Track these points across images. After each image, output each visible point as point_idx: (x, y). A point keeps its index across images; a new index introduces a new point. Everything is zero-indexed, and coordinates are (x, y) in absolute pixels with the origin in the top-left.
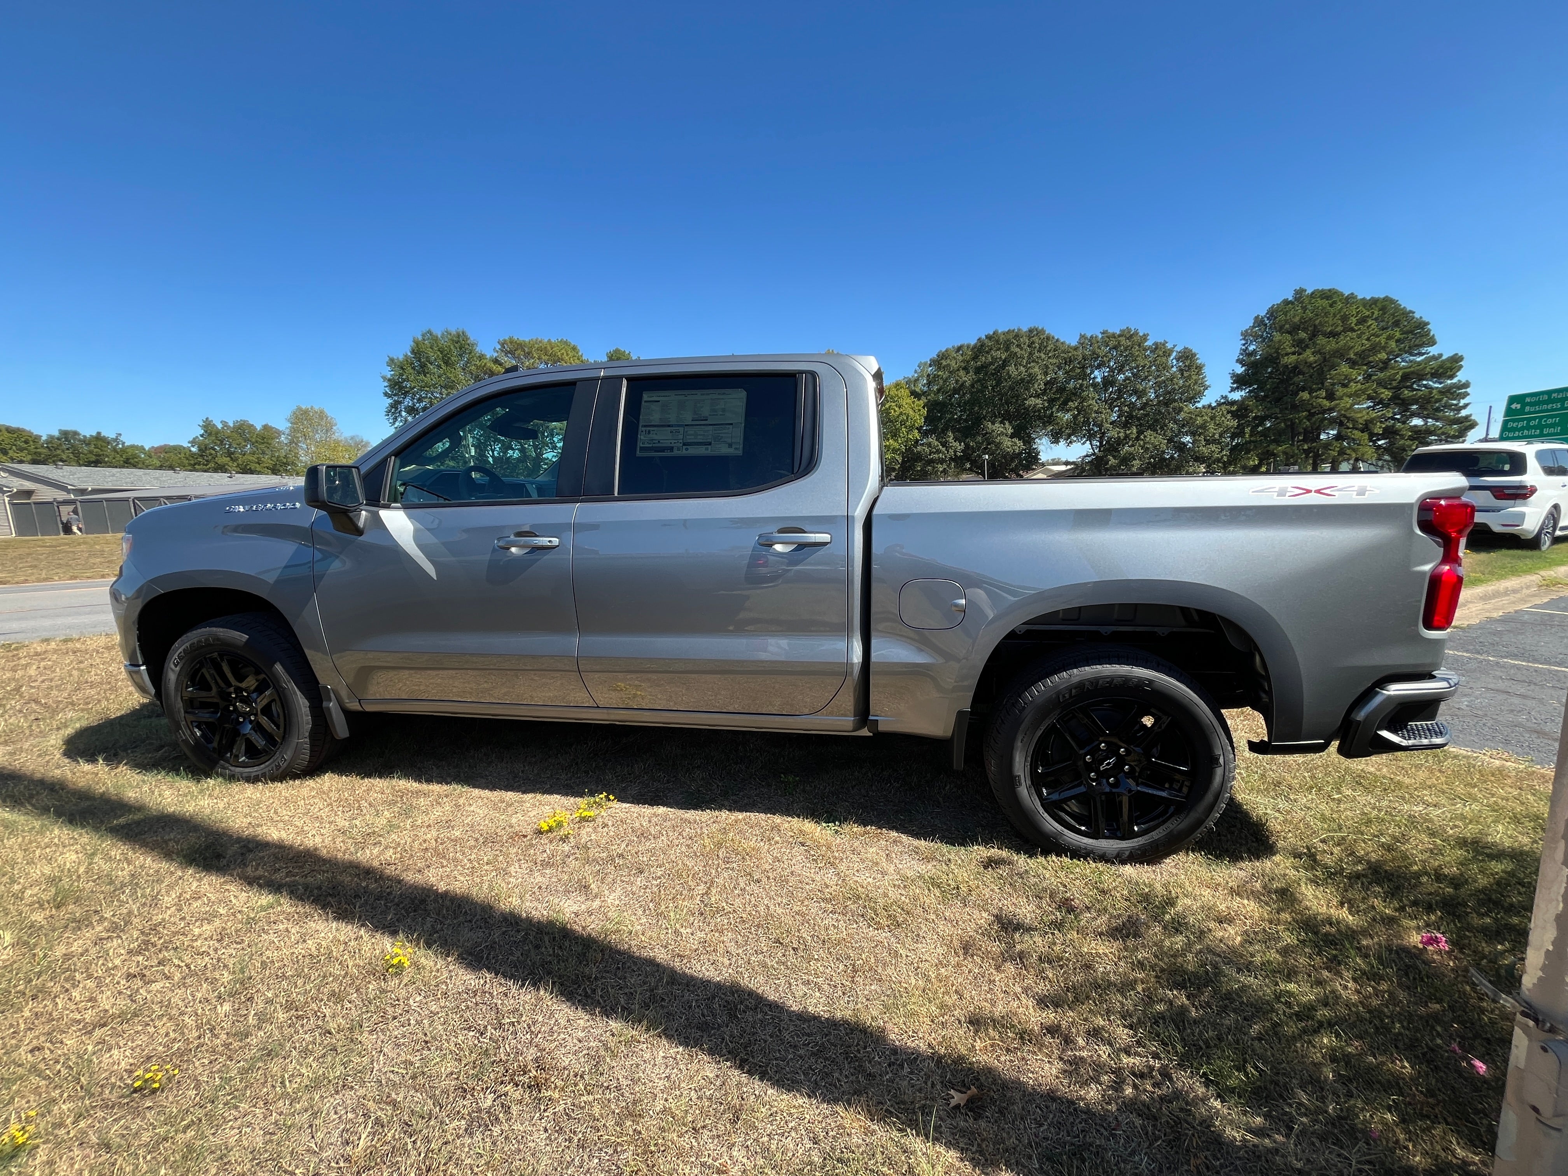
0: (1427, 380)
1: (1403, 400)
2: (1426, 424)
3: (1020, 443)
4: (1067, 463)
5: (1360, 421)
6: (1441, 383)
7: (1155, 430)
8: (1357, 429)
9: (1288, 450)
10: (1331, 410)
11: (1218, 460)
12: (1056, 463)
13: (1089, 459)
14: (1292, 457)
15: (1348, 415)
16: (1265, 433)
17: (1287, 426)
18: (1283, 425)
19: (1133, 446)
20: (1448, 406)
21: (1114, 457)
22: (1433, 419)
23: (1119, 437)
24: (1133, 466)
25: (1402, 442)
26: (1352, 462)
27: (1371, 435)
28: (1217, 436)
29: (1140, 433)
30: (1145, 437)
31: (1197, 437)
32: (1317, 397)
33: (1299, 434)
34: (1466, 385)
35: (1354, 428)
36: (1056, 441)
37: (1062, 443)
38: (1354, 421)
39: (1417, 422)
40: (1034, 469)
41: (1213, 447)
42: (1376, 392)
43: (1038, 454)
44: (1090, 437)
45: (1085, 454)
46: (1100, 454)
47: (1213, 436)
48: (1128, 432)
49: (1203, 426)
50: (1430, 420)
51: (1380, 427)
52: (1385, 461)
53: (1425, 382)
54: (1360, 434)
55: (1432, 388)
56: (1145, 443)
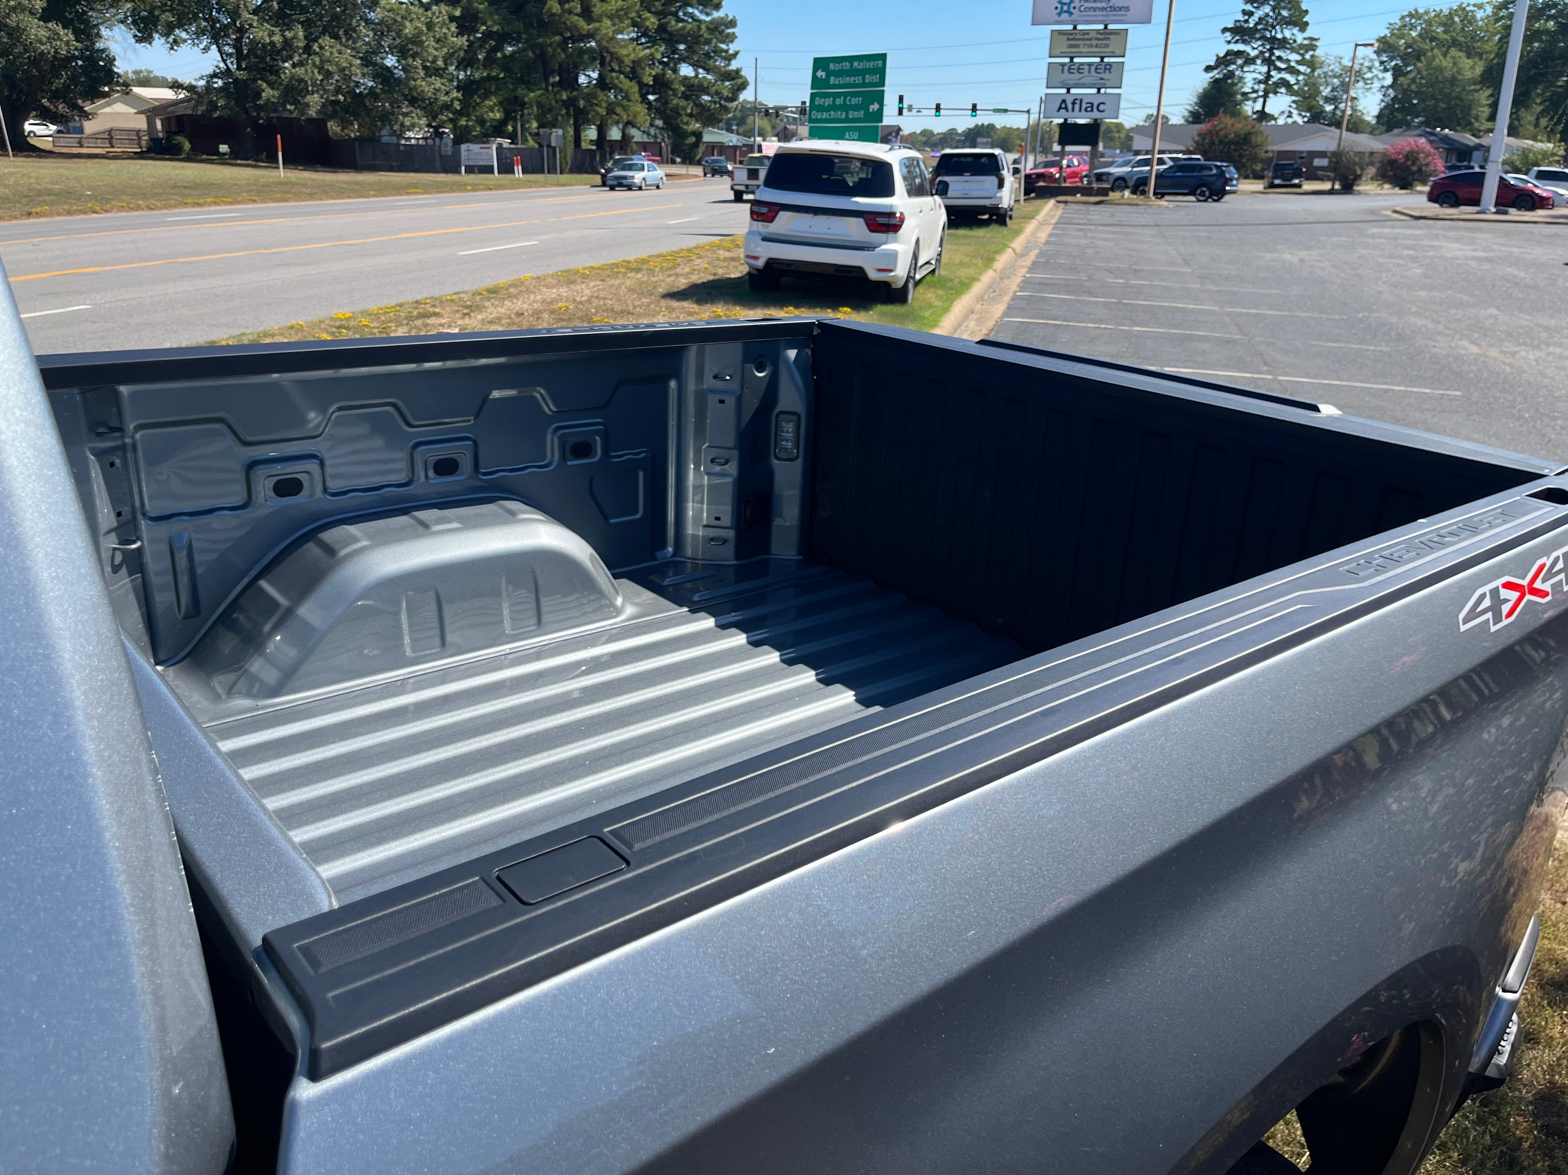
0: (692, 7)
1: (670, 34)
2: (696, 76)
3: (67, 35)
4: (176, 86)
5: (627, 61)
6: (707, 14)
7: (336, 37)
8: (623, 73)
9: (544, 100)
10: (590, 36)
11: (447, 107)
12: (146, 82)
13: (219, 83)
14: (550, 111)
15: (612, 50)
16: (507, 63)
17: (536, 56)
18: (530, 54)
19: (301, 64)
20: (718, 52)
21: (271, 85)
22: (704, 69)
23: (272, 43)
24: (307, 105)
25: (675, 102)
26: (621, 126)
27: (642, 85)
28: (440, 63)
29: (310, 39)
30: (321, 48)
31: (410, 60)
32: (570, 12)
33: (552, 72)
34: (732, 24)
35: (620, 72)
36: (144, 37)
37: (159, 41)
38: (620, 62)
39: (686, 70)
40: (106, 95)
41: (438, 83)
42: (640, 17)
43: (111, 61)
44: (217, 36)
45: (210, 71)
46: (241, 75)
47: (434, 62)
48: (289, 34)
49: (416, 40)
50: (701, 71)
51: (650, 75)
52: (657, 127)
53: (690, 10)
54: (627, 81)
55: (699, 21)
56: (322, 61)
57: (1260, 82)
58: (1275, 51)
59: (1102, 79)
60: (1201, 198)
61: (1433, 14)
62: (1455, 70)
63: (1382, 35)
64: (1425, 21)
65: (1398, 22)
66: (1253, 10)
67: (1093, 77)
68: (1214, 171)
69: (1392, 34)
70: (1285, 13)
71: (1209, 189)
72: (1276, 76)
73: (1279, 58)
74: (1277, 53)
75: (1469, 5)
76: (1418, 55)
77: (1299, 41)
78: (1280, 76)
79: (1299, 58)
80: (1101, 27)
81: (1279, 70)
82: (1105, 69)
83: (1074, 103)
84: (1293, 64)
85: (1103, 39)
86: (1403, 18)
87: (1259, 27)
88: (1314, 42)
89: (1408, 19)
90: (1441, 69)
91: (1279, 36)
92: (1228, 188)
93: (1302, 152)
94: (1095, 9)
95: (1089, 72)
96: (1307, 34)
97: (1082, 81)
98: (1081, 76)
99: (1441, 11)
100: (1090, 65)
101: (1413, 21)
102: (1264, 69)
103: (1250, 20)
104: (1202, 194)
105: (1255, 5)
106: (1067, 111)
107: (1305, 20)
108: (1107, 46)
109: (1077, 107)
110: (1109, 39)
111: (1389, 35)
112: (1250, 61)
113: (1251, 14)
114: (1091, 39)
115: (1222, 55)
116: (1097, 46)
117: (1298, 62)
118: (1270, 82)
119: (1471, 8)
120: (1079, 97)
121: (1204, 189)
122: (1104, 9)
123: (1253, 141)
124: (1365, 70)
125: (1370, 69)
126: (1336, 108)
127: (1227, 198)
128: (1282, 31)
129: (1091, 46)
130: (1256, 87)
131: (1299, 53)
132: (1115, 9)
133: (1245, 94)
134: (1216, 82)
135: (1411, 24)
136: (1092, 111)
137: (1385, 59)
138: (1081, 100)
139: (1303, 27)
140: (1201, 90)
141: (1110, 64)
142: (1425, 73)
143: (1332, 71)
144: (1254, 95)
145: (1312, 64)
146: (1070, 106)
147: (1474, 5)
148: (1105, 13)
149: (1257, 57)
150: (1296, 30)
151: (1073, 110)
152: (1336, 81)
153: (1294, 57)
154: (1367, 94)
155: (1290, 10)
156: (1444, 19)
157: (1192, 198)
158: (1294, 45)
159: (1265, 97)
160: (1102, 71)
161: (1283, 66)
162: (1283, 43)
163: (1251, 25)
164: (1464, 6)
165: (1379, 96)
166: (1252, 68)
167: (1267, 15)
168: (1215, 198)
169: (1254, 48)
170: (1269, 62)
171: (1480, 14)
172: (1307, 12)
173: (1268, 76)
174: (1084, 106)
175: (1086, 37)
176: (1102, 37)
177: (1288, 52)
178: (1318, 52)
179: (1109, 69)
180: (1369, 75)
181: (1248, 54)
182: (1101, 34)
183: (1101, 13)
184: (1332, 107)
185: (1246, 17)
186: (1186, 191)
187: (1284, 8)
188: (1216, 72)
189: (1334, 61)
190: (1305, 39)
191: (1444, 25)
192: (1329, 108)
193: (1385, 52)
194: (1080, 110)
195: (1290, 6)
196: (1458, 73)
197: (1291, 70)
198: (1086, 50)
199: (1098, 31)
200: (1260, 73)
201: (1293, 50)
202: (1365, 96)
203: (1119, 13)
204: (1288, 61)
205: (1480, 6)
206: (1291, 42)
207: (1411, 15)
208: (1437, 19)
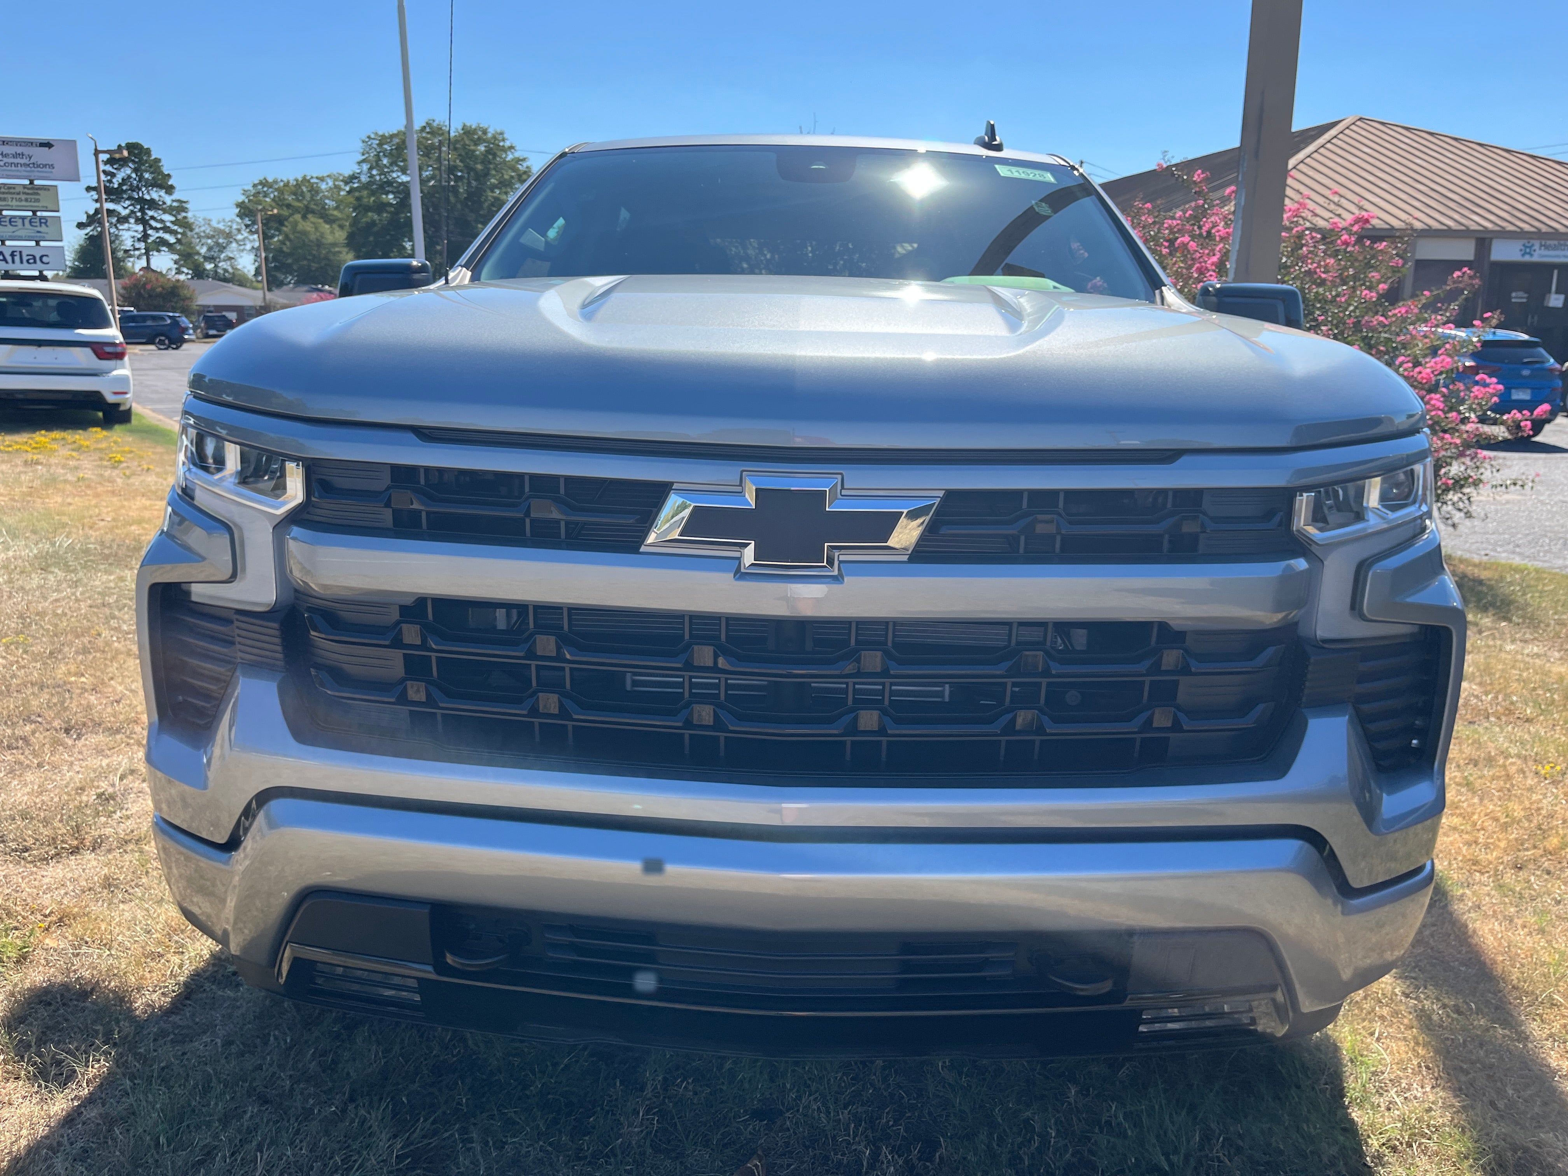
57: (139, 240)
58: (147, 211)
59: (39, 232)
60: (162, 347)
61: (282, 184)
62: (318, 234)
63: (240, 201)
64: (276, 190)
65: (251, 189)
66: (115, 171)
67: (29, 230)
68: (169, 321)
69: (249, 201)
70: (147, 175)
71: (167, 337)
72: (153, 235)
73: (152, 218)
74: (150, 213)
75: (312, 178)
76: (280, 221)
77: (169, 203)
78: (157, 235)
79: (173, 219)
80: (27, 182)
81: (157, 229)
82: (41, 223)
83: (13, 255)
84: (168, 224)
85: (31, 194)
86: (255, 186)
87: (124, 188)
88: (184, 205)
89: (260, 187)
90: (305, 233)
91: (147, 197)
92: (186, 337)
93: (209, 306)
94: (16, 165)
95: (24, 225)
96: (174, 197)
97: (16, 234)
98: (14, 229)
99: (288, 182)
100: (23, 218)
101: (265, 189)
102: (140, 228)
103: (114, 180)
104: (161, 342)
105: (115, 166)
106: (7, 262)
107: (170, 183)
108: (38, 200)
109: (17, 259)
110: (38, 194)
111: (246, 201)
112: (123, 220)
113: (113, 175)
114: (18, 194)
115: (91, 212)
116: (26, 200)
117: (172, 222)
118: (149, 241)
119: (314, 180)
120: (18, 249)
121: (163, 338)
122: (25, 165)
123: (181, 294)
124: (235, 232)
125: (239, 230)
126: (216, 266)
127: (185, 346)
128: (148, 192)
129: (20, 200)
130: (137, 245)
131: (170, 214)
132: (38, 166)
133: (126, 251)
134: (91, 239)
135: (264, 192)
136: (35, 262)
137: (249, 223)
138: (20, 252)
139: (170, 190)
140: (77, 247)
141: (41, 218)
142: (292, 236)
143: (204, 232)
144: (137, 253)
145: (186, 225)
146: (9, 259)
147: (317, 178)
148: (29, 169)
149: (129, 216)
150: (162, 193)
151: (13, 262)
152: (209, 241)
153: (167, 218)
154: (242, 254)
155: (151, 173)
156: (293, 189)
157: (152, 347)
158: (164, 206)
159: (147, 253)
160: (38, 224)
161: (159, 225)
162: (153, 204)
163: (116, 186)
164: (308, 178)
165: (252, 257)
166: (126, 226)
167: (129, 177)
168: (174, 346)
169: (125, 208)
170: (143, 221)
171: (323, 186)
172: (169, 176)
173: (145, 237)
174: (25, 258)
175: (12, 191)
176: (30, 191)
177: (160, 212)
178: (189, 215)
179: (45, 223)
180: (240, 237)
181: (119, 214)
182: (28, 189)
183: (23, 168)
184: (213, 265)
185: (109, 178)
186: (144, 341)
187: (146, 171)
188: (89, 229)
189: (203, 222)
190: (173, 201)
191: (295, 194)
192: (209, 266)
193: (247, 216)
194: (22, 262)
195: (152, 170)
196: (322, 237)
197: (166, 229)
198: (14, 203)
199: (24, 186)
200: (136, 231)
201: (165, 211)
202: (241, 257)
203: (44, 169)
204: (162, 221)
205: (322, 179)
206: (161, 203)
207: (261, 183)
208: (287, 188)
